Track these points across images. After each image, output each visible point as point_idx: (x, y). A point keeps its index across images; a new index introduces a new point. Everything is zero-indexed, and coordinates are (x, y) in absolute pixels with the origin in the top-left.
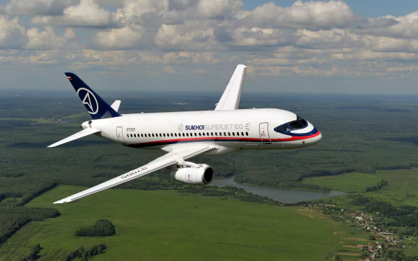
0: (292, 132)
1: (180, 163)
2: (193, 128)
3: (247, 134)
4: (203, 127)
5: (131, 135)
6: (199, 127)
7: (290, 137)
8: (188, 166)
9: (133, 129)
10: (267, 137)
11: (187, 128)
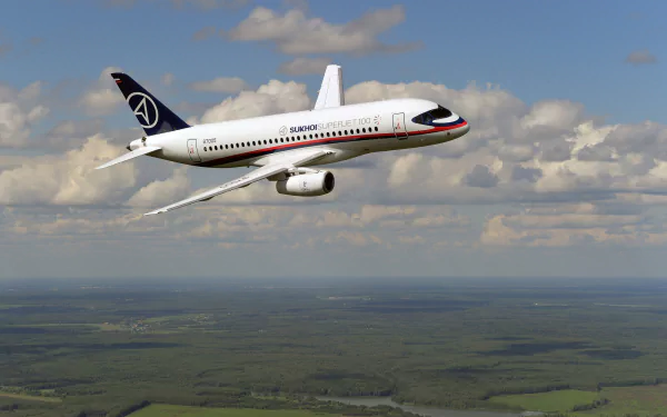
0: (434, 121)
1: (291, 170)
2: (301, 129)
3: (376, 129)
4: (315, 127)
5: (211, 148)
6: (309, 128)
7: (432, 128)
8: (301, 173)
9: (213, 140)
10: (401, 131)
11: (293, 130)
